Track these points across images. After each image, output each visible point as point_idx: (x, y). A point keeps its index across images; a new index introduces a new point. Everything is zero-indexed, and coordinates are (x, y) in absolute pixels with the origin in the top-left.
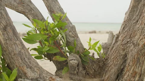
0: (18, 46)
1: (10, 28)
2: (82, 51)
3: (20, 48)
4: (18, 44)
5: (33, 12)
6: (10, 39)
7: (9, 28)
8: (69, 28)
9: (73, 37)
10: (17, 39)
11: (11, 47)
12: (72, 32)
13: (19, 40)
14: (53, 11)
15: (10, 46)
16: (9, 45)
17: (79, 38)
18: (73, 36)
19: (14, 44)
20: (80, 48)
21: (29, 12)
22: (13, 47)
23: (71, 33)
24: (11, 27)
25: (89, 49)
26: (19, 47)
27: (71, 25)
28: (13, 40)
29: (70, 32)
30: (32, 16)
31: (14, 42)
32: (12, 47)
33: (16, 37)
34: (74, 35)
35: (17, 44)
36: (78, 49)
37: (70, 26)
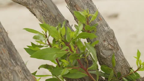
0: (18, 76)
1: (4, 46)
2: (125, 72)
3: (21, 78)
4: (17, 72)
5: (41, 4)
6: (5, 65)
7: (2, 46)
8: (104, 34)
9: (111, 49)
10: (16, 63)
11: (6, 78)
12: (109, 40)
13: (19, 63)
14: (74, 4)
15: (4, 77)
16: (3, 75)
17: (121, 51)
18: (110, 47)
19: (11, 73)
20: (122, 68)
21: (34, 3)
22: (10, 77)
23: (106, 43)
24: (4, 44)
25: (137, 71)
26: (20, 76)
27: (106, 28)
28: (9, 66)
29: (104, 41)
30: (40, 10)
31: (12, 68)
32: (8, 77)
33: (14, 60)
34: (111, 45)
35: (15, 71)
36: (118, 69)
37: (104, 31)
